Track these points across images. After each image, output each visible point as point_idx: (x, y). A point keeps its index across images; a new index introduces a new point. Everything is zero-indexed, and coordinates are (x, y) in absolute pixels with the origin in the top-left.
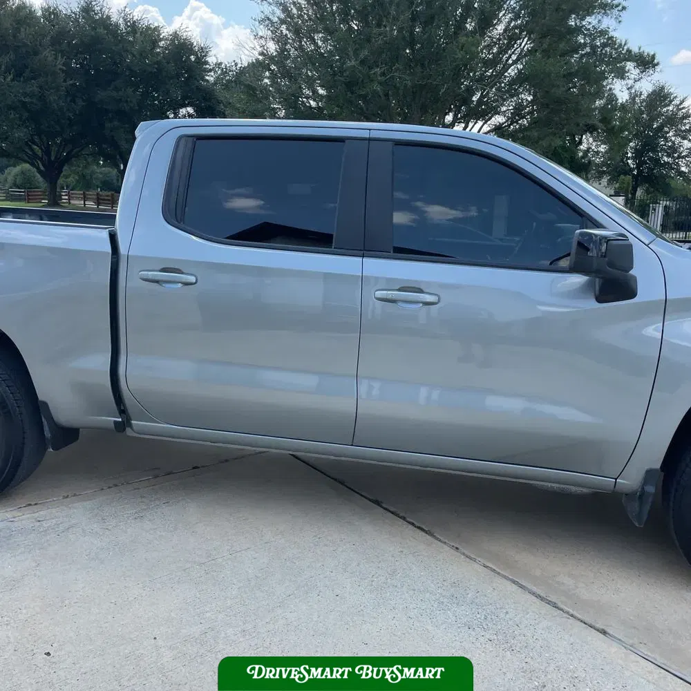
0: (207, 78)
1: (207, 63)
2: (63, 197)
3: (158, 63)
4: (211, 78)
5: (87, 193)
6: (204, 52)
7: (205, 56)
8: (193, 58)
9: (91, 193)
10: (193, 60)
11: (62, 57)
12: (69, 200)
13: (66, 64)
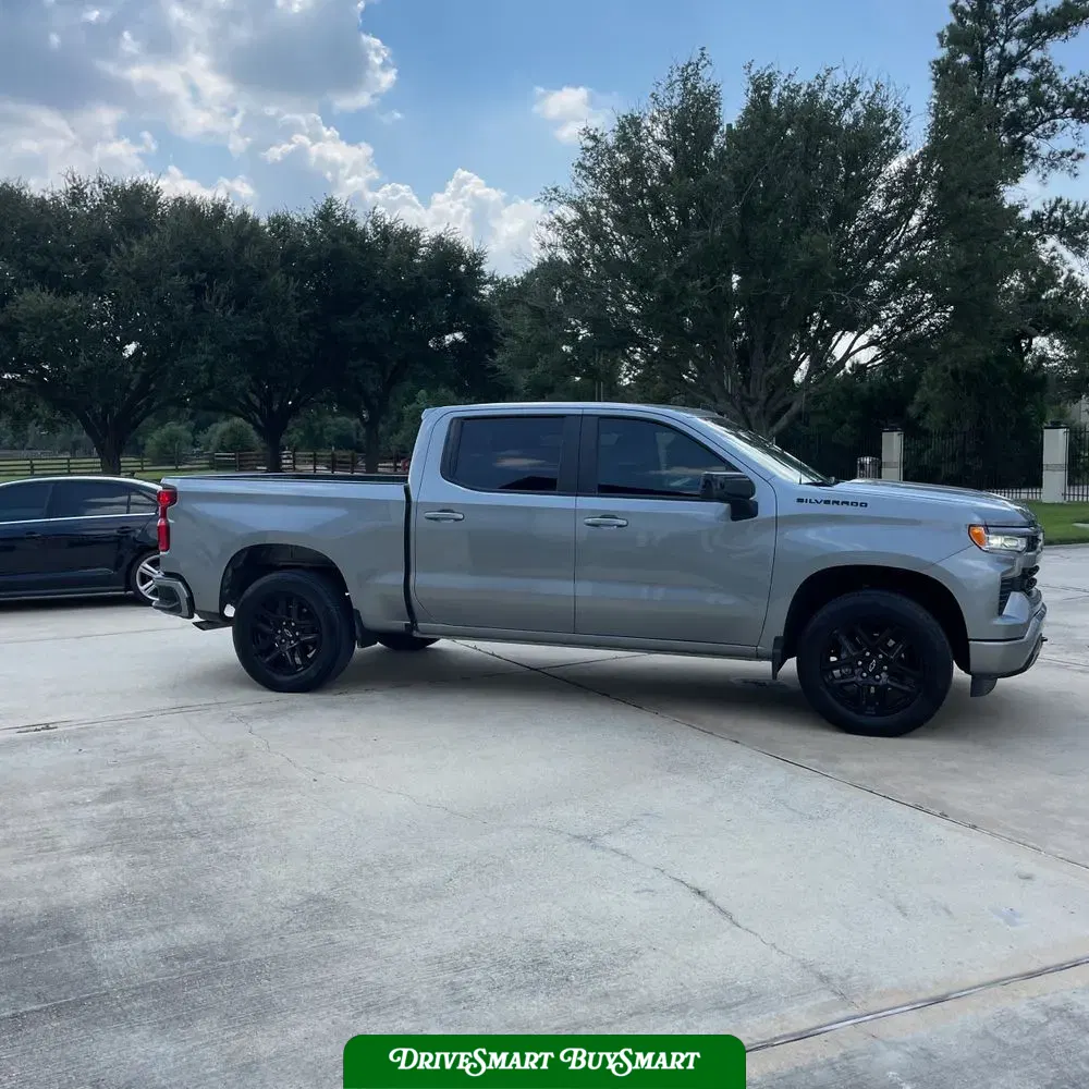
0: (482, 292)
1: (482, 273)
2: (284, 461)
3: (418, 278)
4: (487, 290)
5: (318, 453)
6: (477, 259)
7: (480, 264)
8: (462, 268)
9: (324, 453)
10: (463, 270)
11: (295, 281)
12: (294, 463)
13: (300, 289)
